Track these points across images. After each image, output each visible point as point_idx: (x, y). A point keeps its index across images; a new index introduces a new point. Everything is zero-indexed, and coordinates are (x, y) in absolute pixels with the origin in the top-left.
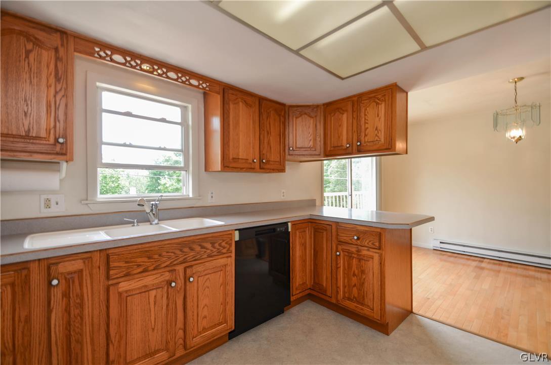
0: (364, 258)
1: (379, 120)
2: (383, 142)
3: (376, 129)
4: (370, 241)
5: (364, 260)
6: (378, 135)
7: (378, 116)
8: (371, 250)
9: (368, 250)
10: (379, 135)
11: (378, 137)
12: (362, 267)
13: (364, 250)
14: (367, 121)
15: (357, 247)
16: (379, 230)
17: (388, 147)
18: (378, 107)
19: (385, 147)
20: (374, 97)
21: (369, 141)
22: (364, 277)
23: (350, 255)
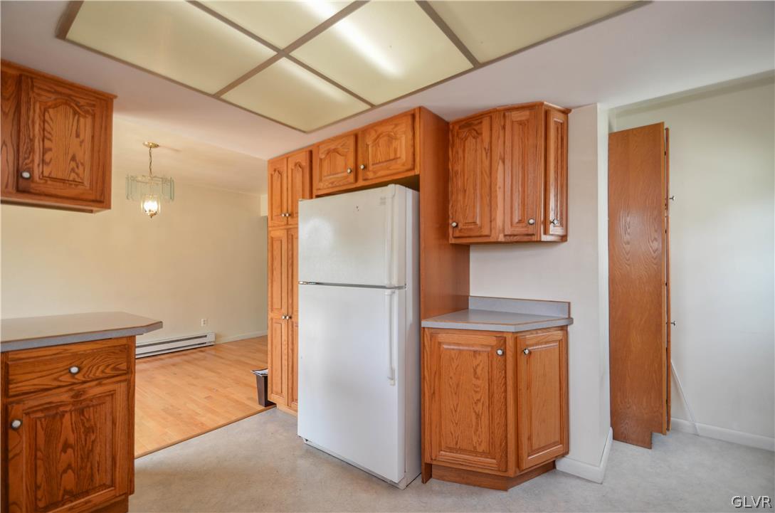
0: (91, 404)
1: (81, 146)
2: (88, 188)
3: (73, 159)
4: (108, 366)
5: (93, 406)
6: (76, 170)
7: (78, 136)
8: (105, 382)
9: (100, 384)
10: (80, 170)
11: (78, 175)
12: (88, 420)
13: (91, 387)
14: (48, 136)
15: (71, 390)
16: (124, 342)
17: (98, 198)
18: (78, 121)
19: (92, 197)
20: (69, 96)
21: (53, 175)
22: (93, 437)
23: (53, 412)
